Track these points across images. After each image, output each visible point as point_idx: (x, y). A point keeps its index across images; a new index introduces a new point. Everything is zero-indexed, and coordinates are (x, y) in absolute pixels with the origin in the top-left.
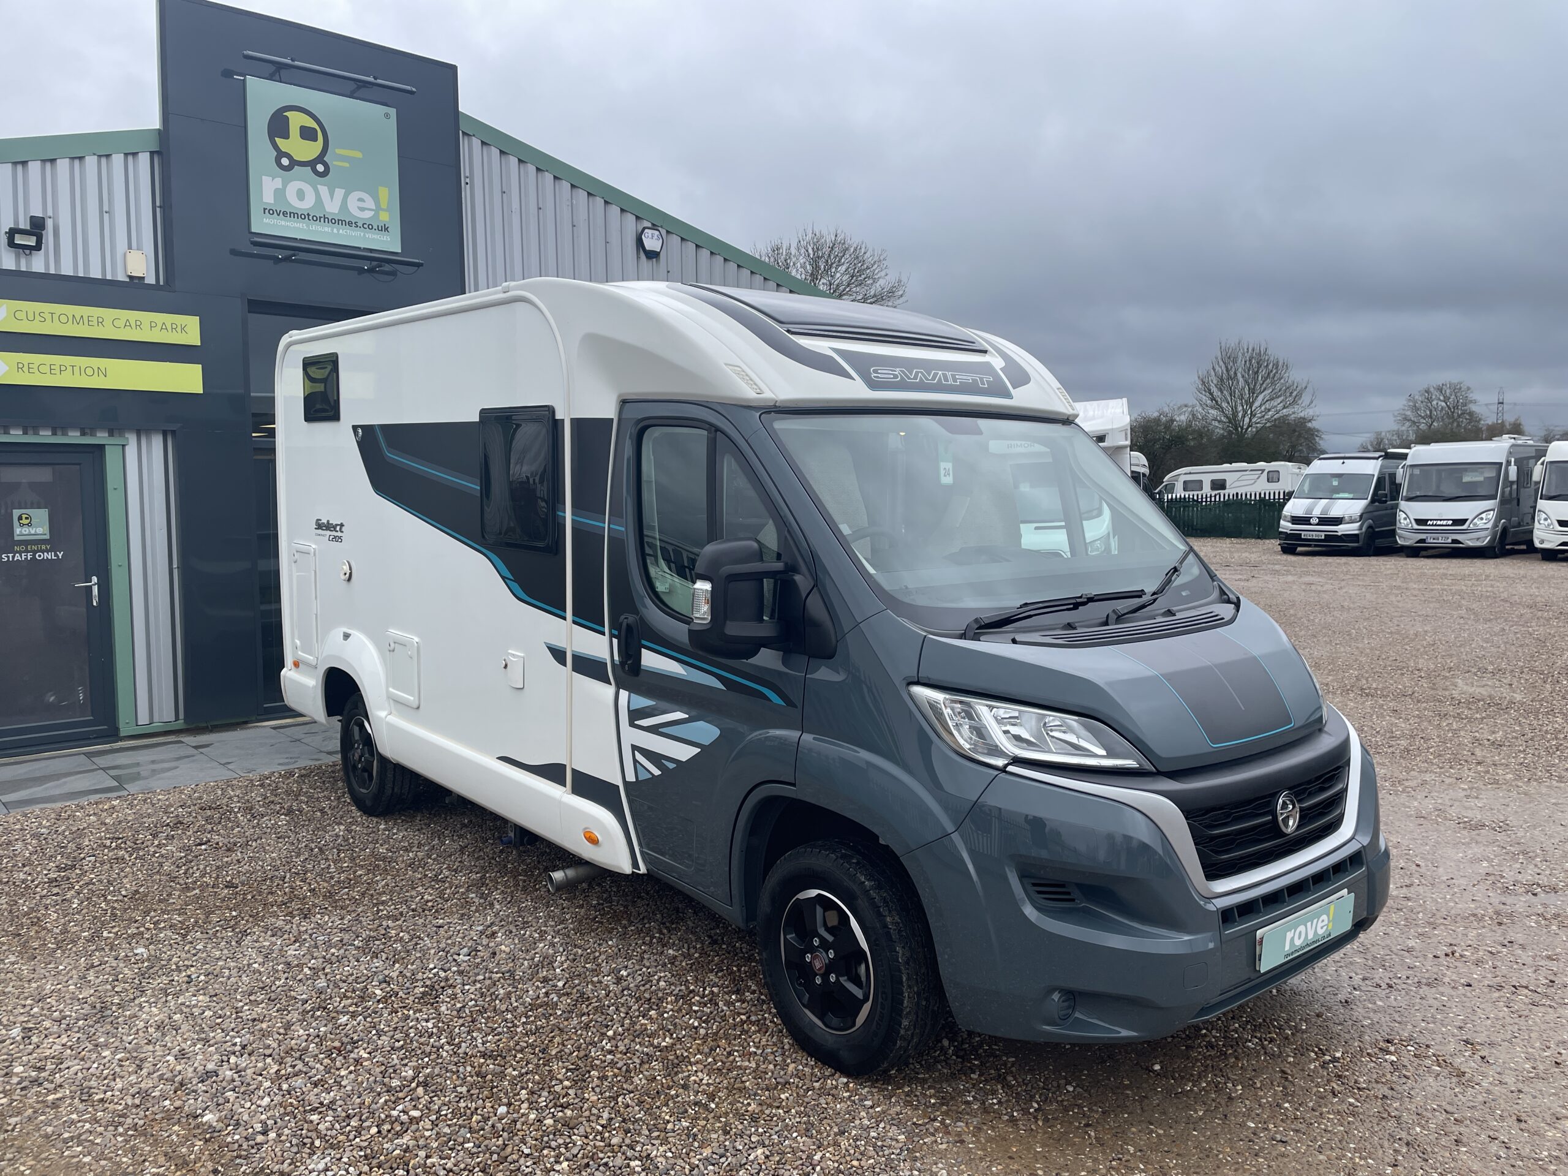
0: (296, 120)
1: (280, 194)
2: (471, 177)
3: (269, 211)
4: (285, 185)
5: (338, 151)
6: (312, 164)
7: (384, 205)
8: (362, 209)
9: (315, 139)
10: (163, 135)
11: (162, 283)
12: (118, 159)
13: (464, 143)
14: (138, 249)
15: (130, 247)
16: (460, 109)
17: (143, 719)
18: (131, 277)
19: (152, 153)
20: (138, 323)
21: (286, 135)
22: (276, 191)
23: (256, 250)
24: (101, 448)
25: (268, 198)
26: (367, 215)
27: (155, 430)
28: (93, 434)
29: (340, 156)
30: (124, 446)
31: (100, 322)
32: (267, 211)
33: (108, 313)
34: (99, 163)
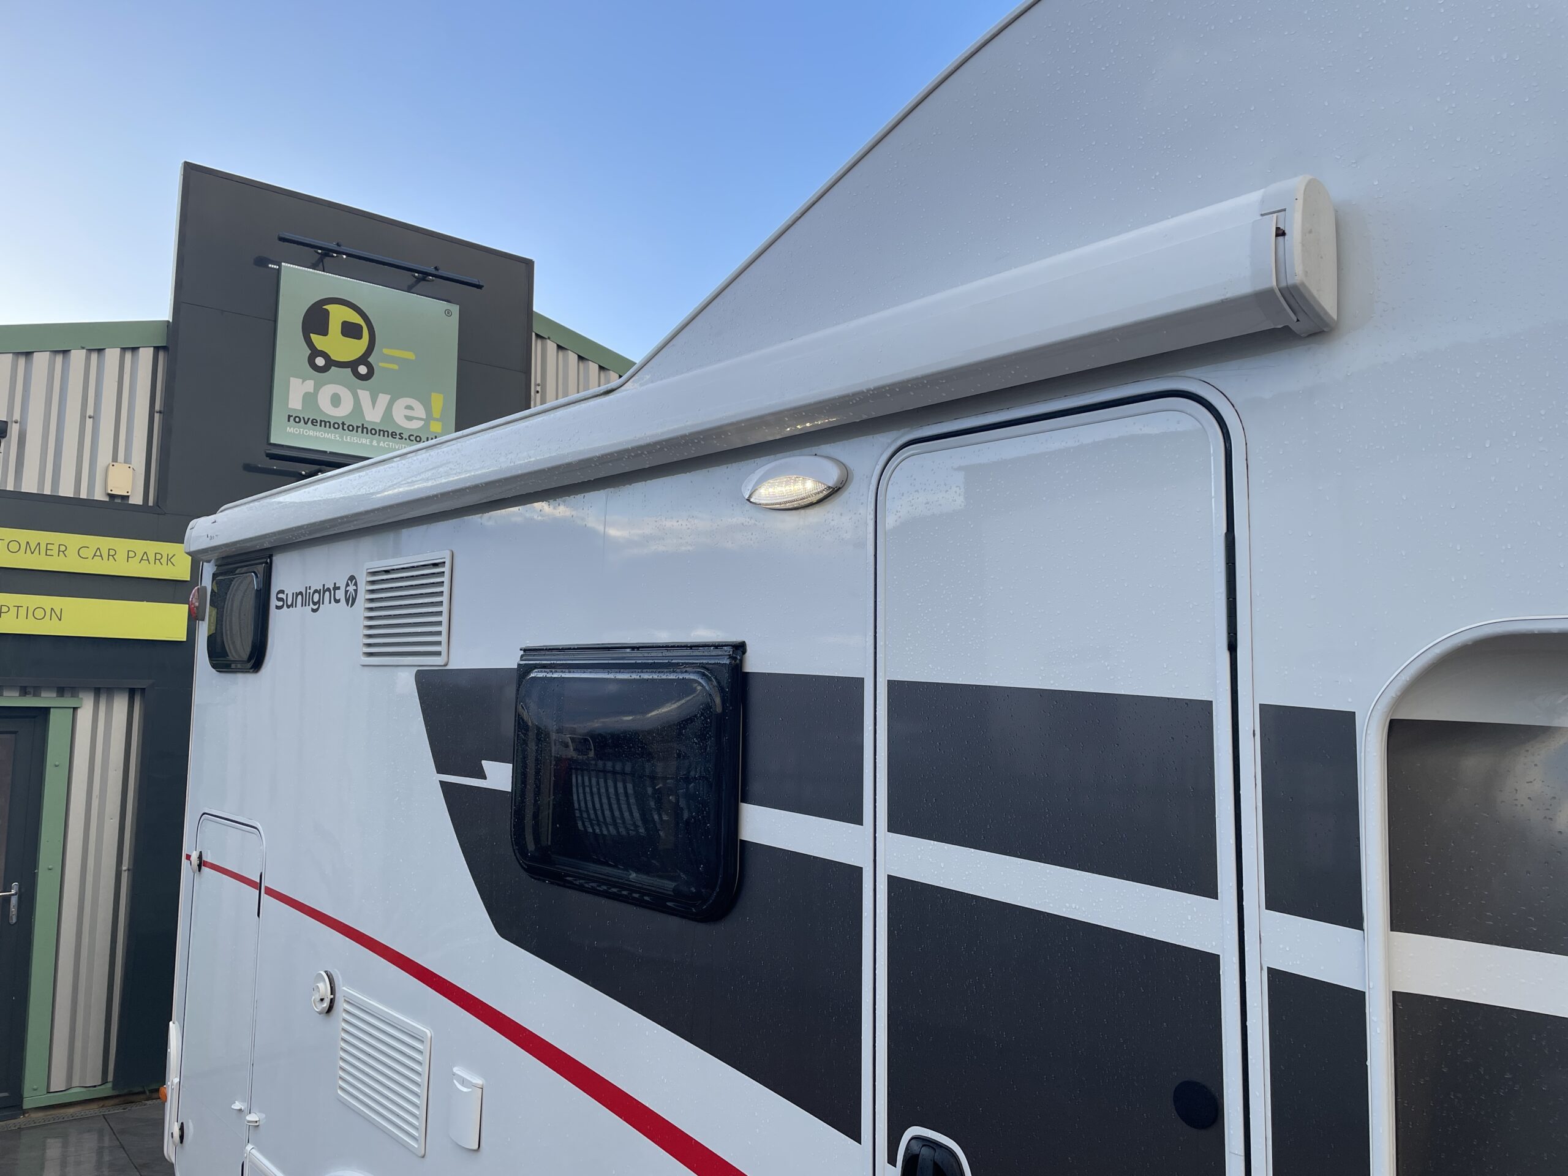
0: (338, 315)
1: (310, 399)
2: (543, 385)
3: (297, 419)
4: (317, 388)
5: (385, 351)
6: (353, 365)
7: (436, 414)
8: (409, 418)
9: (359, 337)
10: (172, 329)
11: (151, 503)
12: (112, 355)
13: (537, 346)
14: (125, 462)
15: (115, 459)
16: (535, 309)
17: (58, 1083)
18: (112, 496)
19: (157, 349)
20: (112, 552)
21: (324, 331)
22: (306, 394)
23: (276, 465)
24: (46, 710)
25: (295, 403)
26: (415, 425)
27: (120, 689)
28: (36, 694)
29: (391, 356)
30: (75, 709)
31: (62, 551)
32: (292, 419)
33: (74, 540)
34: (88, 359)
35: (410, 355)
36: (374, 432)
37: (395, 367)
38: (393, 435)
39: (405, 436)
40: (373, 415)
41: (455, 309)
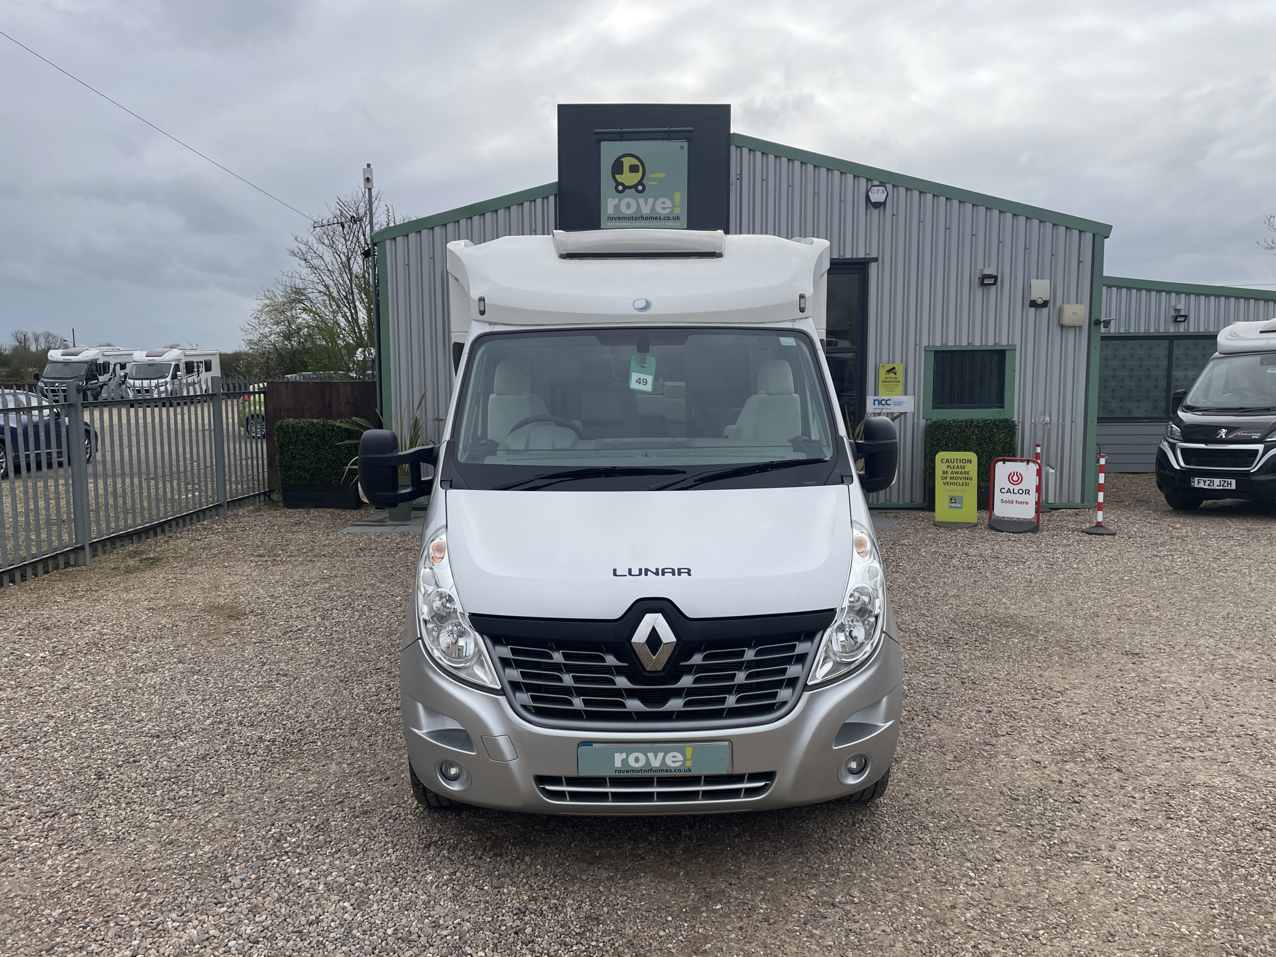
0: (627, 162)
1: (617, 207)
2: (741, 174)
3: (611, 218)
4: (620, 202)
5: (651, 176)
6: (635, 187)
7: (677, 203)
8: (663, 208)
9: (638, 171)
10: (560, 184)
12: (539, 201)
13: (734, 153)
16: (732, 132)
19: (556, 195)
21: (621, 173)
22: (615, 205)
25: (610, 211)
26: (667, 211)
29: (653, 178)
34: (530, 205)
35: (663, 175)
36: (646, 219)
37: (656, 183)
38: (656, 218)
39: (662, 218)
40: (646, 210)
41: (685, 144)
